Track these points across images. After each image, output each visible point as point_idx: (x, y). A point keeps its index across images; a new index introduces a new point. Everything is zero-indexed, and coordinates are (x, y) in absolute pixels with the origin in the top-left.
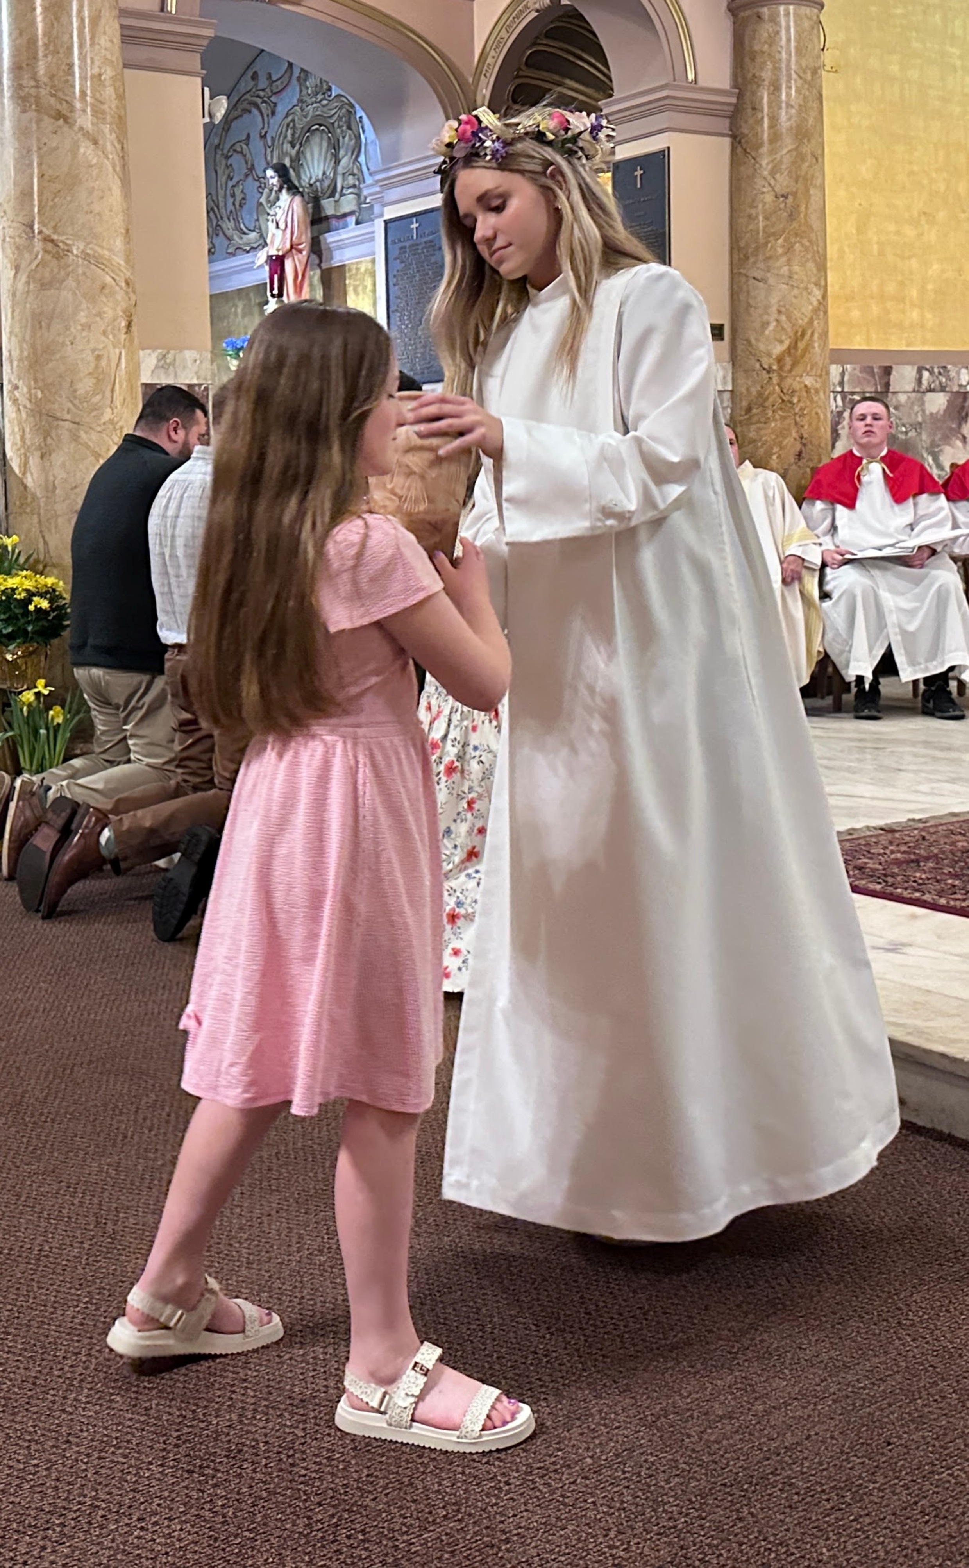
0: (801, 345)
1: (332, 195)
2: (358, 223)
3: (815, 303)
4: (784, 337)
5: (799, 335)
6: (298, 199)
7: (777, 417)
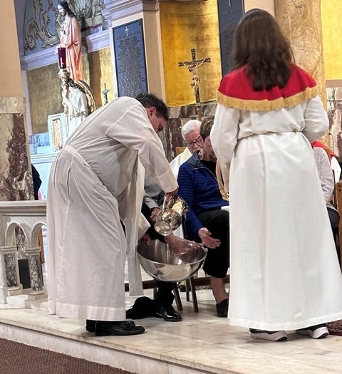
1: (90, 16)
2: (103, 29)
3: (317, 58)
6: (74, 19)
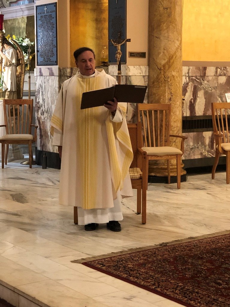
0: (171, 61)
4: (165, 58)
5: (171, 58)
7: (163, 86)
